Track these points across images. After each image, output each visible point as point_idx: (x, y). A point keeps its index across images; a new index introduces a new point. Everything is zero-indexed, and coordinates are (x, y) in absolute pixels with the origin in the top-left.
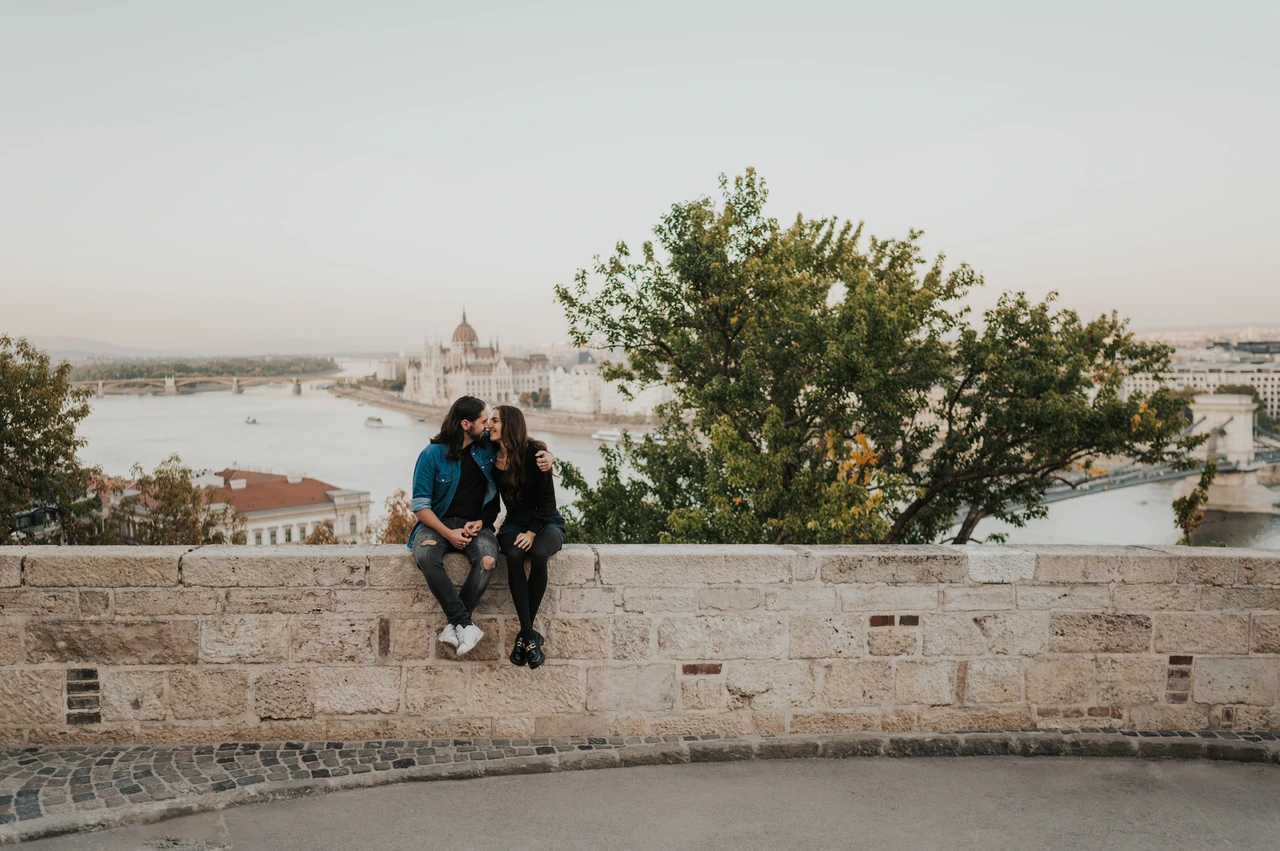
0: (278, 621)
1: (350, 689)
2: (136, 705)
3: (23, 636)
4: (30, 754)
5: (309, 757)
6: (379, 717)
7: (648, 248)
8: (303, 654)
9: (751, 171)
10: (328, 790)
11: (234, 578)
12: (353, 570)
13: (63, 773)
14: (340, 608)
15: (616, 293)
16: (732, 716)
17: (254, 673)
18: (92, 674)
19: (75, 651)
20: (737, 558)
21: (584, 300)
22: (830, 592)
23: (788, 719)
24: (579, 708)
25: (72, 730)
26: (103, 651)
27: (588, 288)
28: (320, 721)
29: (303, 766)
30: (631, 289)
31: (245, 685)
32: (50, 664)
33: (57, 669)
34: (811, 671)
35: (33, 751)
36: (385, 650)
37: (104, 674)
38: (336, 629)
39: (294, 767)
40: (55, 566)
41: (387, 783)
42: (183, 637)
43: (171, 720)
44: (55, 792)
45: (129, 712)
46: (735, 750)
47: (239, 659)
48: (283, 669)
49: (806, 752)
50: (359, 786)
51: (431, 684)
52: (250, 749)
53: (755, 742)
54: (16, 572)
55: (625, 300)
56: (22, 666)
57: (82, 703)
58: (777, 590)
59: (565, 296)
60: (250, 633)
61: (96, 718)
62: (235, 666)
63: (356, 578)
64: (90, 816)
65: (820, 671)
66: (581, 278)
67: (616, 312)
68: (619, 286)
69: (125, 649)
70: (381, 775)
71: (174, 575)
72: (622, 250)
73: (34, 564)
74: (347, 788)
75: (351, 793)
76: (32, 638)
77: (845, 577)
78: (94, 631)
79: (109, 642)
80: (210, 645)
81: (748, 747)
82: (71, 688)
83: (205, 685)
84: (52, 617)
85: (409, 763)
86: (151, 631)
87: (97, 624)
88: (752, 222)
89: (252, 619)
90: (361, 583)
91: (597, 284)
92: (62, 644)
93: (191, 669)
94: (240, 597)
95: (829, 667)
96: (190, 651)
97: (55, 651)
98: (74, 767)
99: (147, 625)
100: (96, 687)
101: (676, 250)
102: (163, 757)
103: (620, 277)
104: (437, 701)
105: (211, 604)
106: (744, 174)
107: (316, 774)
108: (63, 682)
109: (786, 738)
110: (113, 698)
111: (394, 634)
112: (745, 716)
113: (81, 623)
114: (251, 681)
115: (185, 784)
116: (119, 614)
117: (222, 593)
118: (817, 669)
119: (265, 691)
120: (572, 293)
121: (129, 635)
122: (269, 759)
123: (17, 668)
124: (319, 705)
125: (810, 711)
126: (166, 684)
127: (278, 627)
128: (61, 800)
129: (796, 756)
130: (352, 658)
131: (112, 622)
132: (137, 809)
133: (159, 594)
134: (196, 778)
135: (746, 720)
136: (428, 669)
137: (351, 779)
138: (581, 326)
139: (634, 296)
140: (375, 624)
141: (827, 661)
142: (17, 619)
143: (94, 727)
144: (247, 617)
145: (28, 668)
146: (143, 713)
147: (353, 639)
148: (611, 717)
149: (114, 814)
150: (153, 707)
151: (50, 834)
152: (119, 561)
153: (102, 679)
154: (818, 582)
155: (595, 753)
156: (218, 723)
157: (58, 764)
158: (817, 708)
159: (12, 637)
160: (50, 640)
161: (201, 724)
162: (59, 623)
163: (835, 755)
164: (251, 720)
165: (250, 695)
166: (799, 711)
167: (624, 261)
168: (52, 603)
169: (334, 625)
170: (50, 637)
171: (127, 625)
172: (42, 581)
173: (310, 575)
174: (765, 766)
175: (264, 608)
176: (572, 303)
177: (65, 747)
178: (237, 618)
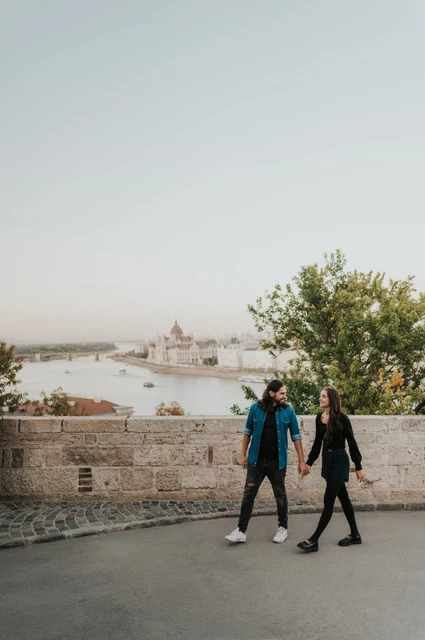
0: (166, 447)
1: (196, 478)
2: (107, 484)
3: (61, 454)
4: (64, 504)
5: (181, 506)
6: (209, 490)
7: (288, 287)
8: (177, 462)
9: (338, 251)
10: (193, 520)
11: (148, 429)
12: (197, 425)
13: (82, 511)
14: (192, 442)
15: (276, 307)
16: (363, 491)
17: (156, 470)
18: (88, 470)
19: (83, 460)
20: (364, 420)
21: (261, 311)
22: (406, 435)
23: (389, 493)
24: (295, 487)
25: (80, 495)
26: (94, 460)
27: (263, 305)
28: (183, 491)
29: (180, 510)
30: (283, 305)
31: (152, 476)
32: (72, 466)
33: (75, 468)
34: (399, 471)
35: (65, 503)
36: (211, 461)
37: (94, 470)
38: (190, 451)
39: (176, 511)
40: (76, 424)
41: (216, 518)
42: (127, 454)
43: (121, 490)
44: (81, 519)
45: (104, 487)
46: (367, 506)
47: (149, 464)
48: (168, 468)
49: (399, 508)
50: (205, 518)
51: (231, 476)
52: (156, 503)
53: (375, 503)
54: (59, 426)
55: (280, 310)
56: (60, 467)
57: (85, 483)
58: (382, 434)
59: (252, 310)
60: (155, 452)
61: (90, 489)
62: (148, 467)
63: (199, 429)
64: (100, 528)
65: (403, 471)
66: (259, 301)
67: (276, 316)
68: (276, 304)
69: (103, 459)
70: (214, 514)
71: (123, 427)
72: (278, 288)
73: (67, 423)
74: (201, 519)
75: (203, 521)
76: (65, 454)
77: (412, 428)
78: (91, 452)
79: (97, 457)
80: (137, 457)
81: (372, 505)
82: (80, 476)
83: (136, 475)
84: (74, 445)
85: (224, 510)
86: (114, 452)
87: (92, 448)
88: (339, 274)
89: (155, 447)
90: (201, 431)
91: (267, 304)
92: (77, 457)
93: (129, 468)
94: (150, 437)
95: (406, 469)
96: (129, 460)
97: (74, 460)
98: (85, 509)
99: (112, 449)
100: (90, 476)
101: (305, 287)
102: (120, 506)
103: (277, 300)
104: (234, 483)
105: (138, 440)
106: (335, 252)
107: (186, 513)
108: (78, 473)
109: (388, 501)
110: (98, 481)
111: (215, 454)
112: (369, 492)
113: (85, 448)
114: (154, 474)
115: (133, 516)
116: (100, 445)
117: (143, 435)
118: (401, 470)
119: (160, 478)
120: (256, 308)
121: (104, 453)
122: (164, 507)
123: (59, 468)
124: (183, 484)
125: (398, 490)
126: (119, 475)
127: (166, 450)
128: (85, 522)
129: (395, 510)
130: (197, 464)
131: (98, 448)
132: (117, 525)
133: (117, 435)
134: (137, 514)
135: (370, 493)
136: (230, 469)
137: (201, 516)
138: (260, 323)
139: (285, 309)
140: (206, 449)
141: (406, 467)
142: (60, 446)
143: (90, 493)
144: (153, 446)
145: (63, 468)
146: (110, 487)
147: (197, 456)
148: (309, 491)
149: (109, 527)
150: (114, 485)
151: (85, 535)
152: (101, 421)
153: (93, 472)
154: (400, 430)
155: (304, 507)
156: (140, 492)
157: (78, 508)
158: (401, 488)
159: (57, 454)
160: (73, 456)
161: (134, 493)
162: (76, 448)
163: (412, 510)
164: (155, 491)
165: (154, 480)
166: (393, 489)
167: (279, 293)
168: (73, 440)
169: (189, 449)
170: (73, 454)
171: (104, 449)
172: (70, 430)
173: (180, 428)
174: (380, 513)
175: (161, 442)
176: (255, 312)
177: (78, 502)
178: (149, 446)
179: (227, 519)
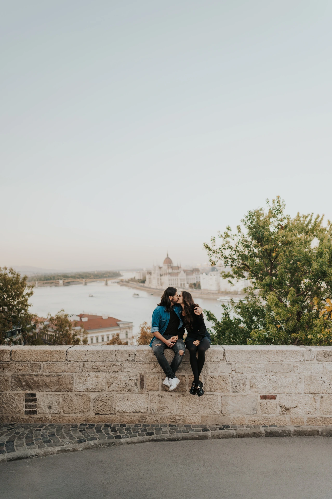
0: (102, 375)
1: (129, 403)
2: (50, 407)
3: (10, 380)
5: (113, 430)
6: (140, 414)
7: (239, 228)
8: (111, 388)
9: (278, 197)
10: (121, 444)
11: (86, 358)
12: (130, 355)
13: (23, 434)
14: (125, 370)
15: (227, 245)
16: (282, 417)
17: (93, 395)
18: (34, 395)
19: (29, 386)
20: (282, 351)
21: (215, 248)
22: (321, 366)
23: (306, 419)
24: (218, 412)
25: (26, 417)
26: (38, 387)
27: (216, 243)
28: (118, 415)
29: (111, 434)
30: (233, 244)
31: (89, 400)
32: (19, 391)
33: (22, 393)
34: (314, 399)
35: (12, 425)
36: (142, 387)
37: (39, 395)
38: (123, 379)
39: (108, 434)
40: (23, 354)
41: (143, 442)
42: (67, 381)
43: (62, 414)
44: (20, 442)
45: (47, 411)
46: (284, 432)
47: (87, 390)
48: (104, 394)
49: (314, 434)
50: (133, 443)
51: (160, 401)
52: (92, 426)
53: (292, 429)
54: (8, 356)
55: (230, 248)
57: (30, 406)
58: (298, 364)
59: (207, 247)
60: (92, 380)
61: (35, 412)
62: (86, 393)
63: (131, 358)
64: (33, 452)
65: (318, 399)
66: (213, 240)
67: (227, 253)
68: (228, 242)
69: (47, 386)
70: (141, 438)
71: (64, 357)
72: (229, 229)
73: (15, 352)
74: (128, 443)
75: (130, 446)
76: (13, 381)
77: (327, 359)
78: (36, 378)
79: (41, 383)
80: (77, 384)
81: (289, 431)
82: (27, 401)
83: (75, 400)
84: (21, 373)
85: (151, 434)
86: (56, 379)
87: (37, 376)
88: (280, 216)
89: (92, 374)
90: (133, 360)
91: (219, 242)
92: (24, 383)
93: (70, 394)
94: (88, 365)
95: (322, 397)
96: (70, 387)
97: (21, 386)
98: (27, 432)
99: (54, 376)
100: (35, 400)
101: (250, 228)
102: (59, 428)
103: (228, 239)
104: (163, 408)
105: (78, 368)
106: (276, 198)
107: (116, 437)
108: (24, 398)
109: (305, 427)
110: (42, 404)
111: (145, 381)
112: (287, 417)
113: (31, 375)
114: (92, 399)
115: (67, 440)
116: (44, 372)
117: (82, 364)
119: (97, 403)
120: (210, 246)
121: (48, 380)
122: (98, 431)
123: (8, 392)
124: (117, 409)
125: (314, 416)
126: (61, 400)
127: (102, 378)
128: (22, 445)
129: (310, 435)
130: (129, 390)
131: (42, 375)
132: (50, 449)
133: (59, 364)
134: (71, 438)
135: (288, 419)
136: (159, 395)
137: (129, 439)
138: (213, 259)
139: (234, 246)
140: (138, 377)
141: (321, 395)
142: (9, 374)
143: (35, 416)
145: (11, 393)
146: (52, 411)
147: (130, 383)
148: (232, 417)
149: (41, 451)
150: (56, 408)
151: (18, 459)
152: (45, 352)
153: (38, 397)
154: (315, 361)
155: (226, 432)
156: (79, 415)
157: (21, 430)
158: (317, 415)
159: (7, 380)
161: (73, 415)
162: (23, 375)
163: (327, 435)
164: (92, 414)
165: (91, 405)
166: (310, 416)
167: (229, 233)
168: (21, 368)
169: (123, 377)
170: (19, 381)
171: (47, 376)
172: (18, 359)
173: (114, 358)
174: (297, 439)
175: (97, 370)
176: (210, 249)
177: (24, 423)
178: (87, 374)
179: (153, 443)
